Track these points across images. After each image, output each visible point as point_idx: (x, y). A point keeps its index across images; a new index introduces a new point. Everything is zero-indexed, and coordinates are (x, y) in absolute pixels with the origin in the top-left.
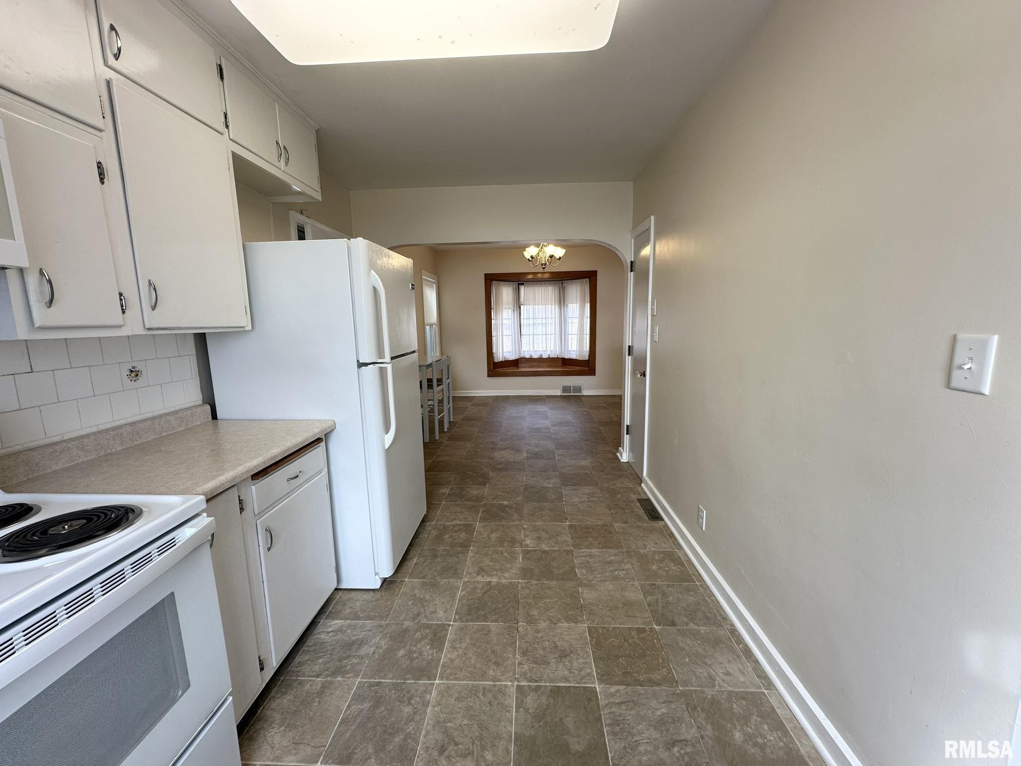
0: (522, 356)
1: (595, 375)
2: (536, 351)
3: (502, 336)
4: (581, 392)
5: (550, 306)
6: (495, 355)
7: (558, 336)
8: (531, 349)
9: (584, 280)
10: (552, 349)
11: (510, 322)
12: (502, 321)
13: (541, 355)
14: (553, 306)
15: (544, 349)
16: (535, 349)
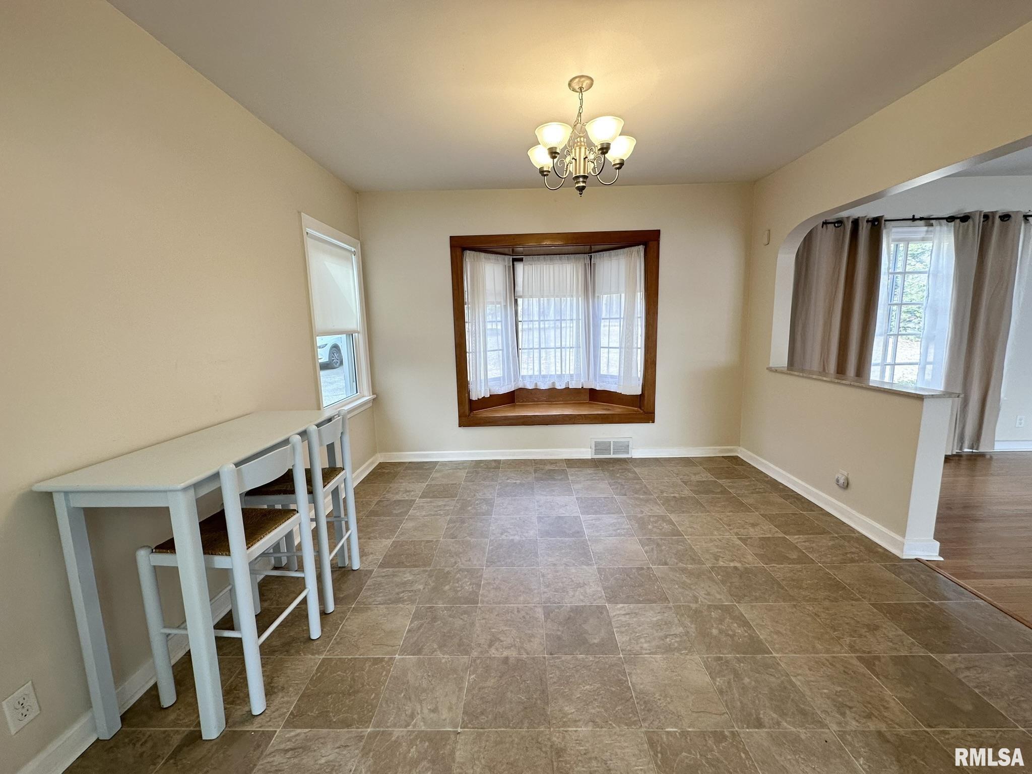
0: (521, 386)
1: (653, 422)
2: (544, 377)
3: (485, 351)
4: (628, 453)
5: (569, 299)
6: (472, 387)
7: (582, 350)
8: (536, 373)
9: (635, 249)
10: (572, 372)
11: (499, 327)
12: (485, 326)
13: (554, 383)
14: (575, 299)
15: (559, 373)
16: (543, 373)
